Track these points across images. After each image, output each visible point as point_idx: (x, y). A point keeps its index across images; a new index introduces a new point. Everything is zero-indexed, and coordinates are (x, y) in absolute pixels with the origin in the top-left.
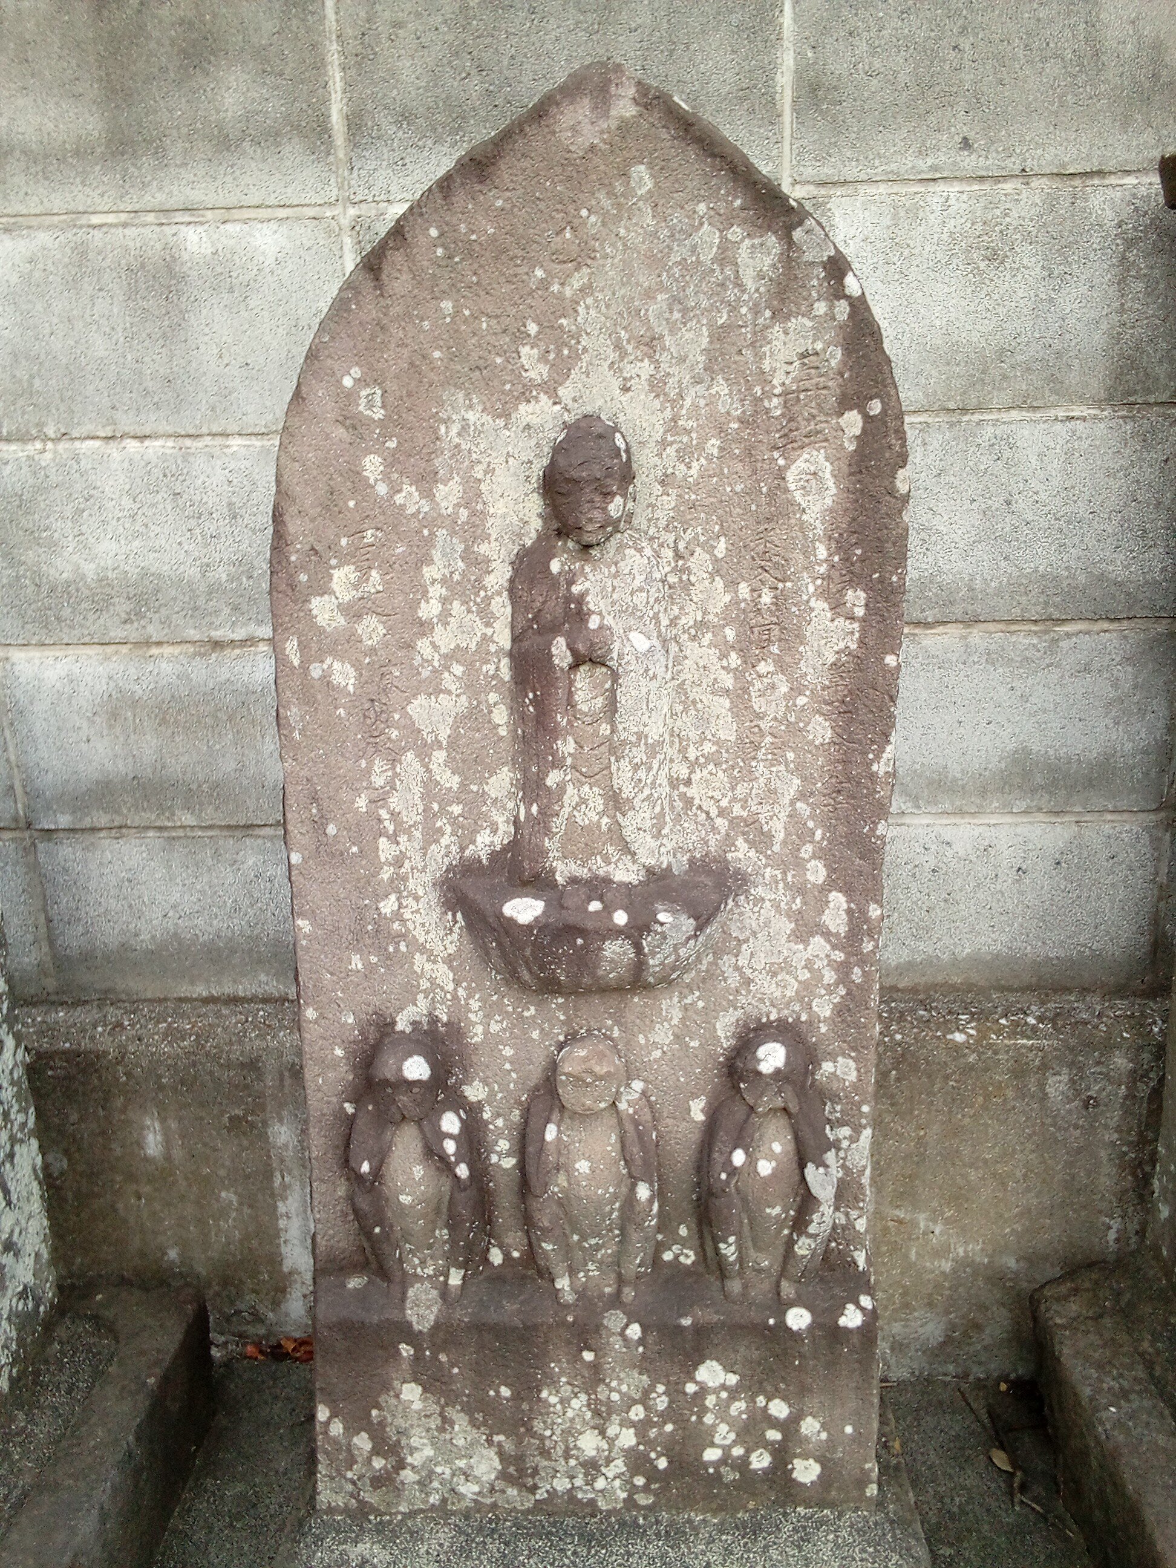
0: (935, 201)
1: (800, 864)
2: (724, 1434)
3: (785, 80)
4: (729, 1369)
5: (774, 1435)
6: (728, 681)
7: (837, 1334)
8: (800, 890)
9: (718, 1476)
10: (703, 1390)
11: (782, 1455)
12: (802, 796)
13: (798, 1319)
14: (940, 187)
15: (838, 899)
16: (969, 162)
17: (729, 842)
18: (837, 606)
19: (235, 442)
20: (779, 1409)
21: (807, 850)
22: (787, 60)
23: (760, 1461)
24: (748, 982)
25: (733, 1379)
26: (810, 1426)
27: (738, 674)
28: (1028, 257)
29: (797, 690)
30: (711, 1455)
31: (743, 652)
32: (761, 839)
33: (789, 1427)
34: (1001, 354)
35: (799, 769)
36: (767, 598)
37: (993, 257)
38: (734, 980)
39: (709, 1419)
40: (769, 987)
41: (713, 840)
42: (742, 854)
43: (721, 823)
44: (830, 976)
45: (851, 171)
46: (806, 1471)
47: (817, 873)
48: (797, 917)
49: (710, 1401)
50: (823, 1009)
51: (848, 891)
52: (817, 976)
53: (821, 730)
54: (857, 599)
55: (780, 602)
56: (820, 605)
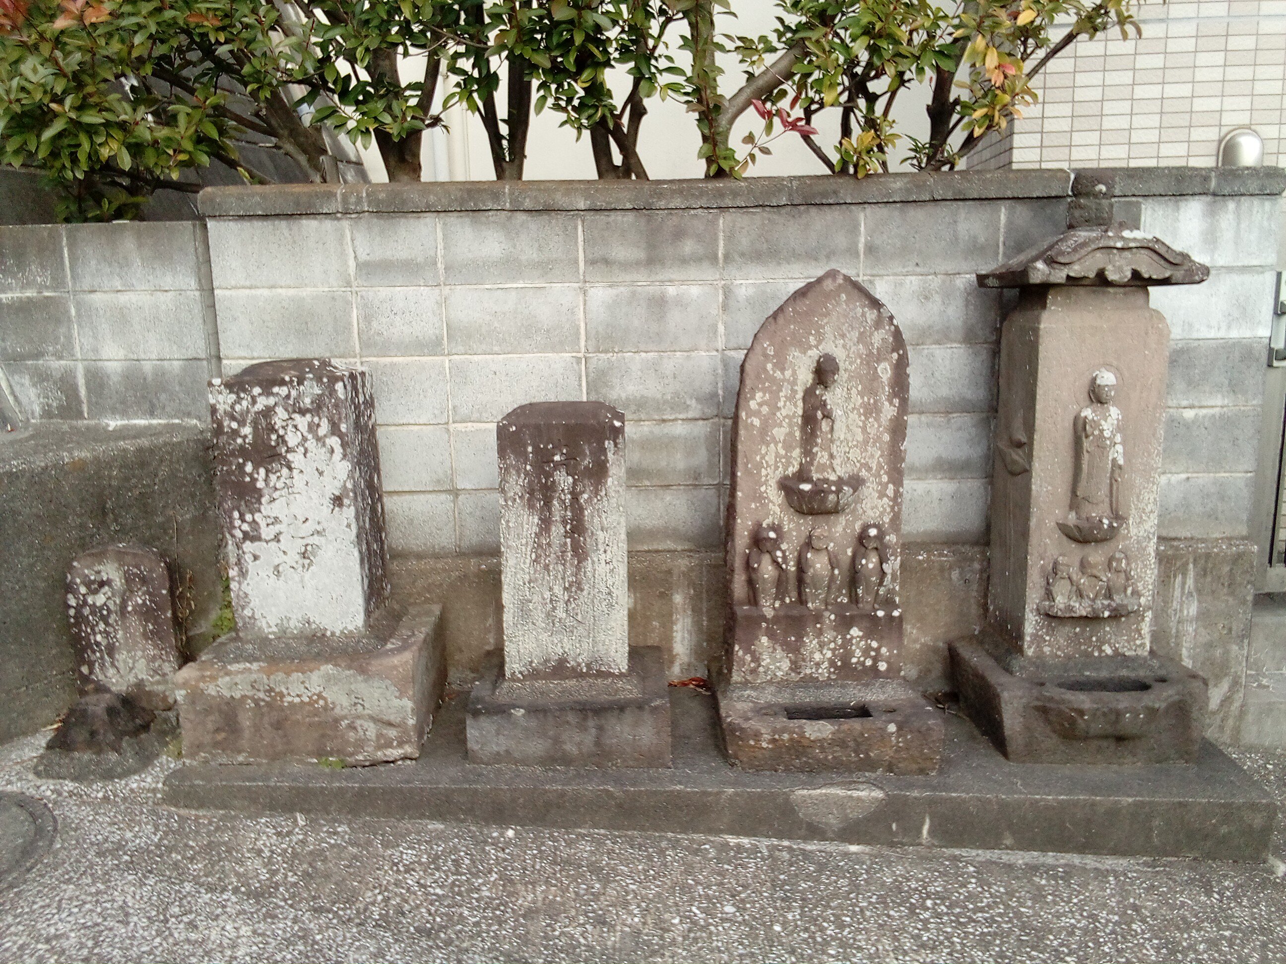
0: (908, 282)
1: (880, 476)
2: (858, 653)
3: (861, 247)
4: (860, 630)
5: (873, 653)
6: (861, 424)
7: (892, 618)
8: (880, 483)
9: (856, 668)
10: (852, 638)
11: (875, 660)
12: (881, 456)
13: (880, 613)
14: (910, 278)
15: (891, 486)
16: (918, 270)
17: (860, 470)
18: (891, 403)
19: (678, 354)
20: (875, 644)
21: (882, 472)
22: (862, 240)
23: (869, 663)
24: (864, 512)
25: (861, 634)
26: (884, 650)
27: (864, 422)
28: (937, 298)
29: (880, 426)
30: (854, 660)
31: (865, 416)
32: (869, 469)
33: (877, 650)
34: (930, 327)
35: (880, 448)
36: (872, 401)
37: (926, 298)
38: (861, 511)
39: (854, 647)
40: (870, 513)
41: (855, 470)
42: (864, 473)
43: (858, 465)
44: (888, 510)
45: (882, 272)
46: (883, 666)
47: (885, 478)
48: (879, 492)
49: (854, 641)
50: (887, 519)
51: (894, 484)
52: (885, 510)
53: (886, 437)
54: (896, 401)
55: (876, 401)
56: (887, 403)
